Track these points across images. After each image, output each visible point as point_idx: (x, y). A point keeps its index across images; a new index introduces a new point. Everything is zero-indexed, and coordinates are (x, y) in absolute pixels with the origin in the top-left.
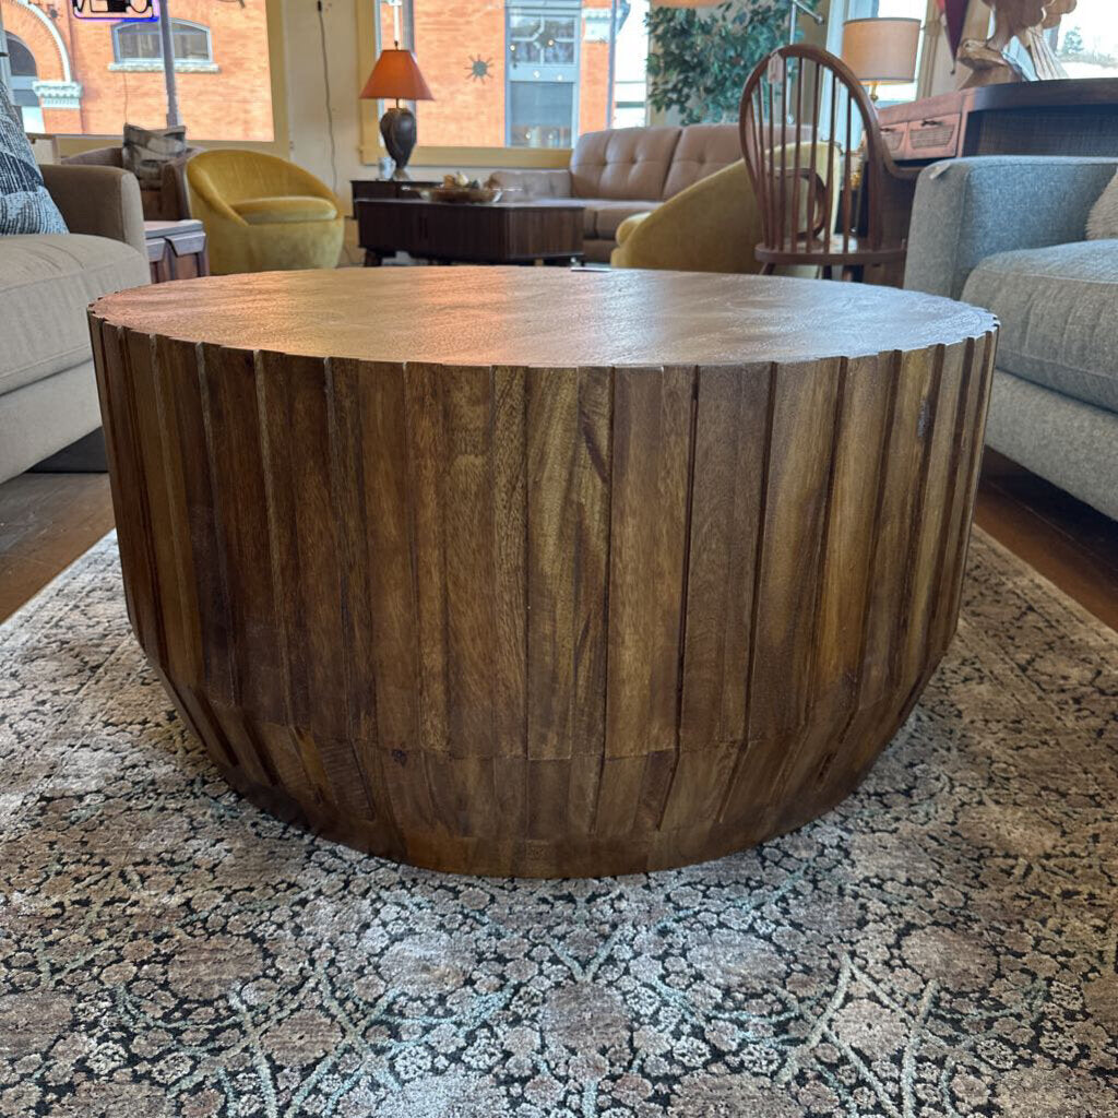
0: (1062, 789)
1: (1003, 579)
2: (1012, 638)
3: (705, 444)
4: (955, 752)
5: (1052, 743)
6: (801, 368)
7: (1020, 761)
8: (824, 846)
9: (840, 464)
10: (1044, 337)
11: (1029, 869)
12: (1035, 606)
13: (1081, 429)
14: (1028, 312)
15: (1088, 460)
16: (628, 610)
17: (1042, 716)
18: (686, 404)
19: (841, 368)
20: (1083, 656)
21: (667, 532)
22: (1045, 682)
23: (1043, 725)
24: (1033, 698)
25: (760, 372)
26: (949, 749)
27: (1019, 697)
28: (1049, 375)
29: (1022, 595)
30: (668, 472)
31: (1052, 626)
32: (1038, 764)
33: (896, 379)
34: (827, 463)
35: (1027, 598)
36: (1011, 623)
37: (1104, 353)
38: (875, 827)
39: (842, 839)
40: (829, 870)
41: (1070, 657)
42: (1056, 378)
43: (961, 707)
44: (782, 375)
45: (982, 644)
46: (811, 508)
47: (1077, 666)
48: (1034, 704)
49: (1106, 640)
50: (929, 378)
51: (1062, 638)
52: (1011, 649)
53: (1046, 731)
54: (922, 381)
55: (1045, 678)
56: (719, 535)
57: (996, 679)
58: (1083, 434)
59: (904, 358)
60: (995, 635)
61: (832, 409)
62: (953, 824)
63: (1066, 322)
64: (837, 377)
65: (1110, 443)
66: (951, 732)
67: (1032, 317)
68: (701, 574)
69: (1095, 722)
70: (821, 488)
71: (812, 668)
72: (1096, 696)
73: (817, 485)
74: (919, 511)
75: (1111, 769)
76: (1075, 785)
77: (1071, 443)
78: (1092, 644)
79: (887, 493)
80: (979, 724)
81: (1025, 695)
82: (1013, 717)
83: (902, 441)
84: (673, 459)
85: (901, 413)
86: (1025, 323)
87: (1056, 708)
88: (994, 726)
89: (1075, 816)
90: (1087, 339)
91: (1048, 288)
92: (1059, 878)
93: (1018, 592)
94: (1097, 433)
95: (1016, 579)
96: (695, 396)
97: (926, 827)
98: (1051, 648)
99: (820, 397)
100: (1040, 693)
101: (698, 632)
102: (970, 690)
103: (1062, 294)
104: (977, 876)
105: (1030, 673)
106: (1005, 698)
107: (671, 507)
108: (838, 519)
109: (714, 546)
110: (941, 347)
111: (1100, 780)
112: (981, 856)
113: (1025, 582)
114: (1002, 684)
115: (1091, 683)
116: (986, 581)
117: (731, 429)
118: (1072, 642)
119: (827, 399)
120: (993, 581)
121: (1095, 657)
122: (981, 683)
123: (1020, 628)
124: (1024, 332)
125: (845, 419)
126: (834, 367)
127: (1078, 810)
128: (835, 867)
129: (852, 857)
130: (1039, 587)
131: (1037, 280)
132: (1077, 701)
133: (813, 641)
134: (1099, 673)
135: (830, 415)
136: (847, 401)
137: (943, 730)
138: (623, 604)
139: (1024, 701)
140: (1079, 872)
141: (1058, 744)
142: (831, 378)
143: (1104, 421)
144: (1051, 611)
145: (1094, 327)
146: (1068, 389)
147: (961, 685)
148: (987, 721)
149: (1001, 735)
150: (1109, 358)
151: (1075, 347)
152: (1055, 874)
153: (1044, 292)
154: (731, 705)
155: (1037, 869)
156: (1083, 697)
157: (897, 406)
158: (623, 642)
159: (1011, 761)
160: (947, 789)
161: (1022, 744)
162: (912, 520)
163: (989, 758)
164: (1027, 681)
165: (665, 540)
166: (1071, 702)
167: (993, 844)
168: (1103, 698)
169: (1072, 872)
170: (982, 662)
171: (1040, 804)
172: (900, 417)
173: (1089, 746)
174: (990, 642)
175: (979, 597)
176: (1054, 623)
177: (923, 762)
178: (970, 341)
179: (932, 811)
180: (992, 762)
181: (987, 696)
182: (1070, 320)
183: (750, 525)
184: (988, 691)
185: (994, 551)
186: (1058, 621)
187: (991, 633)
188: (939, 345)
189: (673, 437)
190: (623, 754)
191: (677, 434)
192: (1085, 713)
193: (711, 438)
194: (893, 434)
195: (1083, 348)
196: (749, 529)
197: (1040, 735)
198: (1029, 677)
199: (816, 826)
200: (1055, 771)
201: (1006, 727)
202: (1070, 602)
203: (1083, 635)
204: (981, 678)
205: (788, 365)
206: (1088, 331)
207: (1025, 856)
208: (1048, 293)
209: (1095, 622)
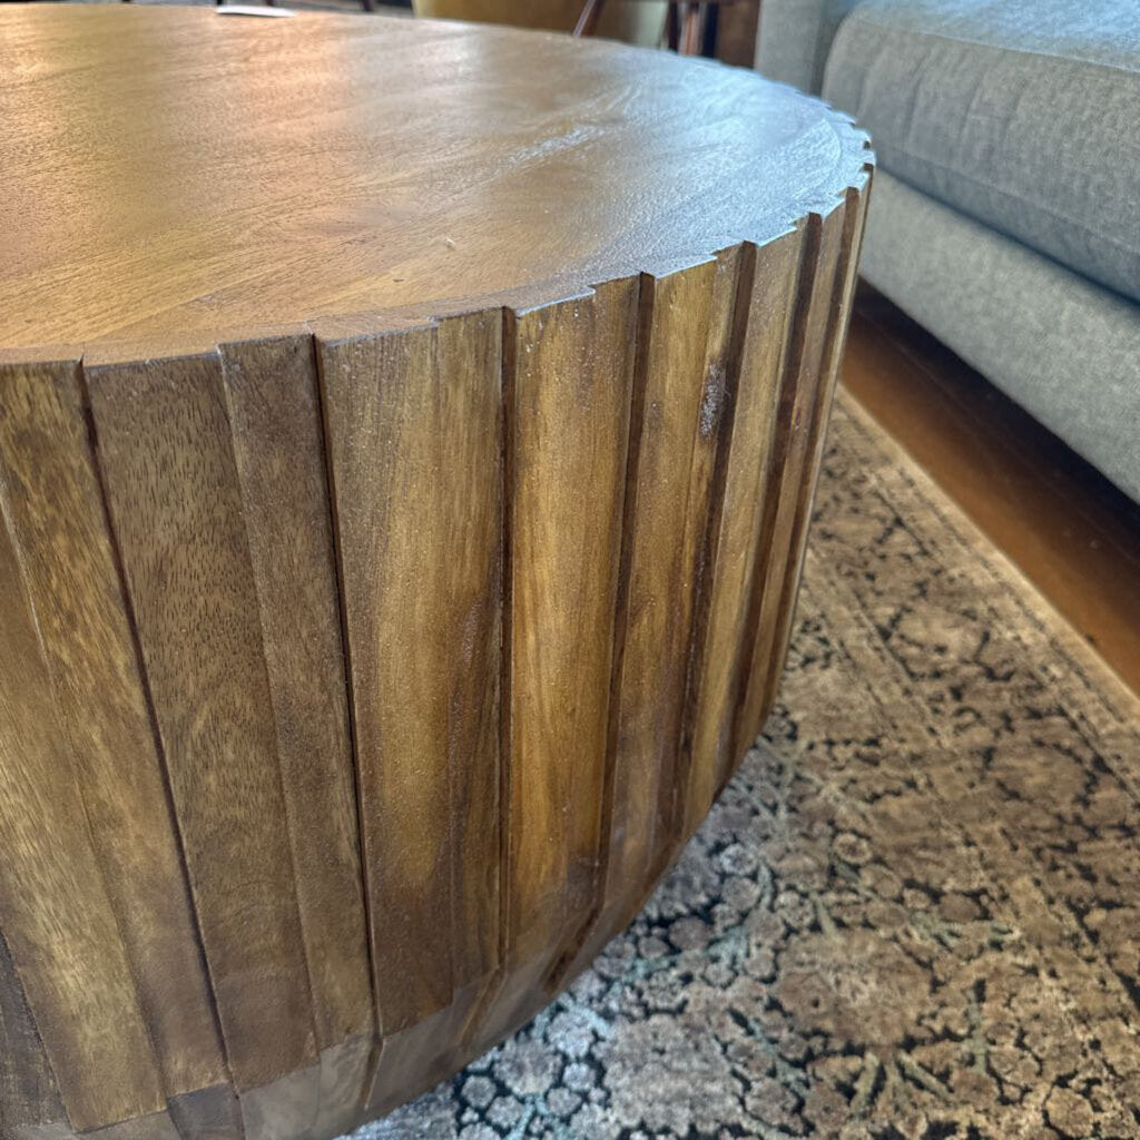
0: (935, 883)
1: (865, 469)
2: (871, 577)
3: (149, 555)
4: (783, 813)
5: (921, 782)
6: (388, 351)
7: (876, 829)
8: (566, 1060)
9: (523, 537)
10: (937, 129)
11: (881, 1075)
12: (905, 517)
13: (979, 267)
14: (916, 89)
15: (987, 313)
16: (43, 904)
17: (909, 728)
18: (77, 459)
19: (505, 333)
20: (964, 606)
21: (107, 741)
22: (913, 659)
23: (910, 747)
24: (896, 689)
25: (281, 365)
26: (774, 809)
27: (877, 691)
28: (941, 183)
29: (886, 496)
30: (71, 618)
31: (925, 553)
32: (900, 830)
33: (643, 340)
34: (493, 540)
35: (894, 503)
36: (872, 550)
37: (1019, 161)
38: (651, 1003)
39: (597, 1038)
40: (566, 1120)
41: (948, 609)
42: (948, 186)
43: (797, 716)
44: (339, 372)
45: (832, 590)
46: (471, 626)
47: (956, 625)
48: (897, 704)
49: (996, 574)
50: (723, 319)
51: (937, 572)
52: (870, 598)
53: (914, 758)
54: (704, 331)
55: (913, 651)
56: (236, 732)
57: (848, 656)
58: (982, 276)
59: (659, 291)
60: (850, 574)
61: (492, 426)
62: (771, 980)
63: (968, 108)
64: (497, 353)
65: (1018, 294)
66: (781, 769)
67: (921, 95)
68: (210, 811)
69: (980, 736)
70: (489, 586)
71: (503, 885)
72: (982, 683)
73: (476, 583)
74: (708, 564)
75: (1004, 832)
76: (953, 872)
77: (965, 285)
78: (978, 582)
79: (637, 562)
80: (820, 752)
81: (885, 687)
82: (868, 734)
83: (664, 461)
84: (77, 590)
85: (660, 405)
86: (912, 104)
87: (927, 710)
88: (842, 752)
89: (953, 942)
90: (996, 137)
91: (943, 53)
92: (926, 1096)
93: (883, 491)
94: (1002, 276)
95: (881, 471)
96: (92, 437)
97: (730, 994)
98: (923, 593)
99: (459, 402)
100: (906, 681)
101: (229, 911)
102: (810, 682)
103: (964, 65)
104: (800, 1106)
105: (894, 641)
106: (857, 695)
107: (101, 686)
108: (531, 638)
109: (230, 756)
110: (748, 249)
111: (988, 858)
112: (811, 1056)
113: (890, 475)
114: (855, 666)
115: (976, 660)
116: (844, 474)
117: (220, 513)
118: (951, 580)
119: (477, 405)
120: (853, 475)
121: (981, 608)
122: (825, 667)
123: (883, 557)
124: (909, 118)
125: (525, 447)
126: (487, 331)
127: (957, 927)
128: (578, 1109)
129: (608, 1081)
130: (911, 483)
131: (930, 41)
132: (957, 694)
133: (500, 845)
134: (986, 637)
135: (490, 440)
136: (524, 409)
137: (770, 769)
138: (29, 897)
139: (885, 700)
140: (955, 1076)
141: (930, 785)
142: (483, 361)
143: (1010, 258)
144: (924, 523)
145: (1007, 120)
146: (965, 204)
147: (799, 672)
148: (830, 743)
149: (850, 772)
150: (1027, 170)
151: (979, 148)
152: (920, 1086)
153: (939, 59)
154: (338, 990)
155: (894, 1078)
156: (964, 685)
157: (648, 397)
158: (51, 957)
159: (862, 827)
160: (766, 900)
161: (880, 789)
162: (696, 579)
163: (831, 823)
164: (890, 659)
165: (104, 754)
166: (948, 696)
167: (829, 1025)
168: (992, 685)
169: (944, 1076)
170: (830, 626)
171: (901, 919)
172: (658, 417)
173: (972, 785)
174: (843, 585)
175: (833, 505)
176: (929, 547)
177: (735, 841)
178: (814, 219)
179: (741, 952)
180: (838, 831)
181: (834, 693)
182: (974, 105)
183: (323, 687)
184: (836, 682)
185: (855, 422)
186: (933, 542)
187: (845, 568)
188: (746, 243)
189: (61, 541)
190: (111, 1119)
191: (70, 531)
192: (969, 718)
193: (164, 536)
194: (644, 453)
195: (991, 151)
196: (320, 698)
197: (903, 767)
198: (891, 650)
199: (560, 1009)
200: (924, 846)
201: (858, 755)
202: (950, 509)
203: (966, 567)
204: (827, 656)
205: (352, 346)
206: (998, 126)
207: (876, 1047)
208: (946, 60)
209: (982, 543)
